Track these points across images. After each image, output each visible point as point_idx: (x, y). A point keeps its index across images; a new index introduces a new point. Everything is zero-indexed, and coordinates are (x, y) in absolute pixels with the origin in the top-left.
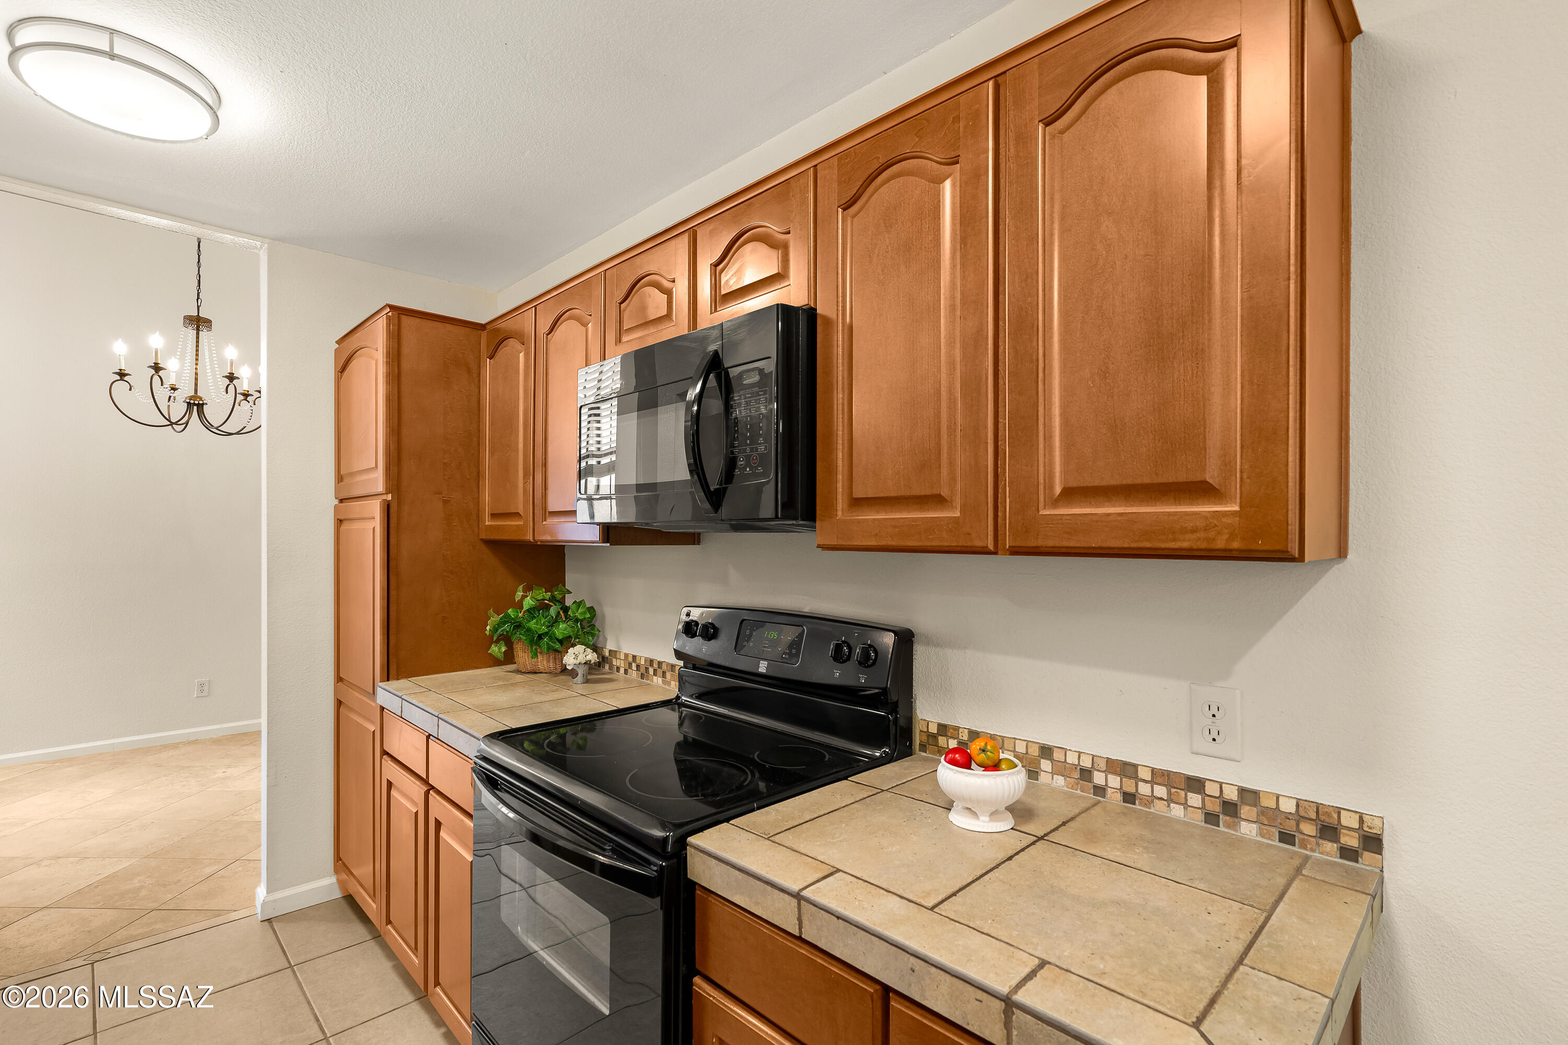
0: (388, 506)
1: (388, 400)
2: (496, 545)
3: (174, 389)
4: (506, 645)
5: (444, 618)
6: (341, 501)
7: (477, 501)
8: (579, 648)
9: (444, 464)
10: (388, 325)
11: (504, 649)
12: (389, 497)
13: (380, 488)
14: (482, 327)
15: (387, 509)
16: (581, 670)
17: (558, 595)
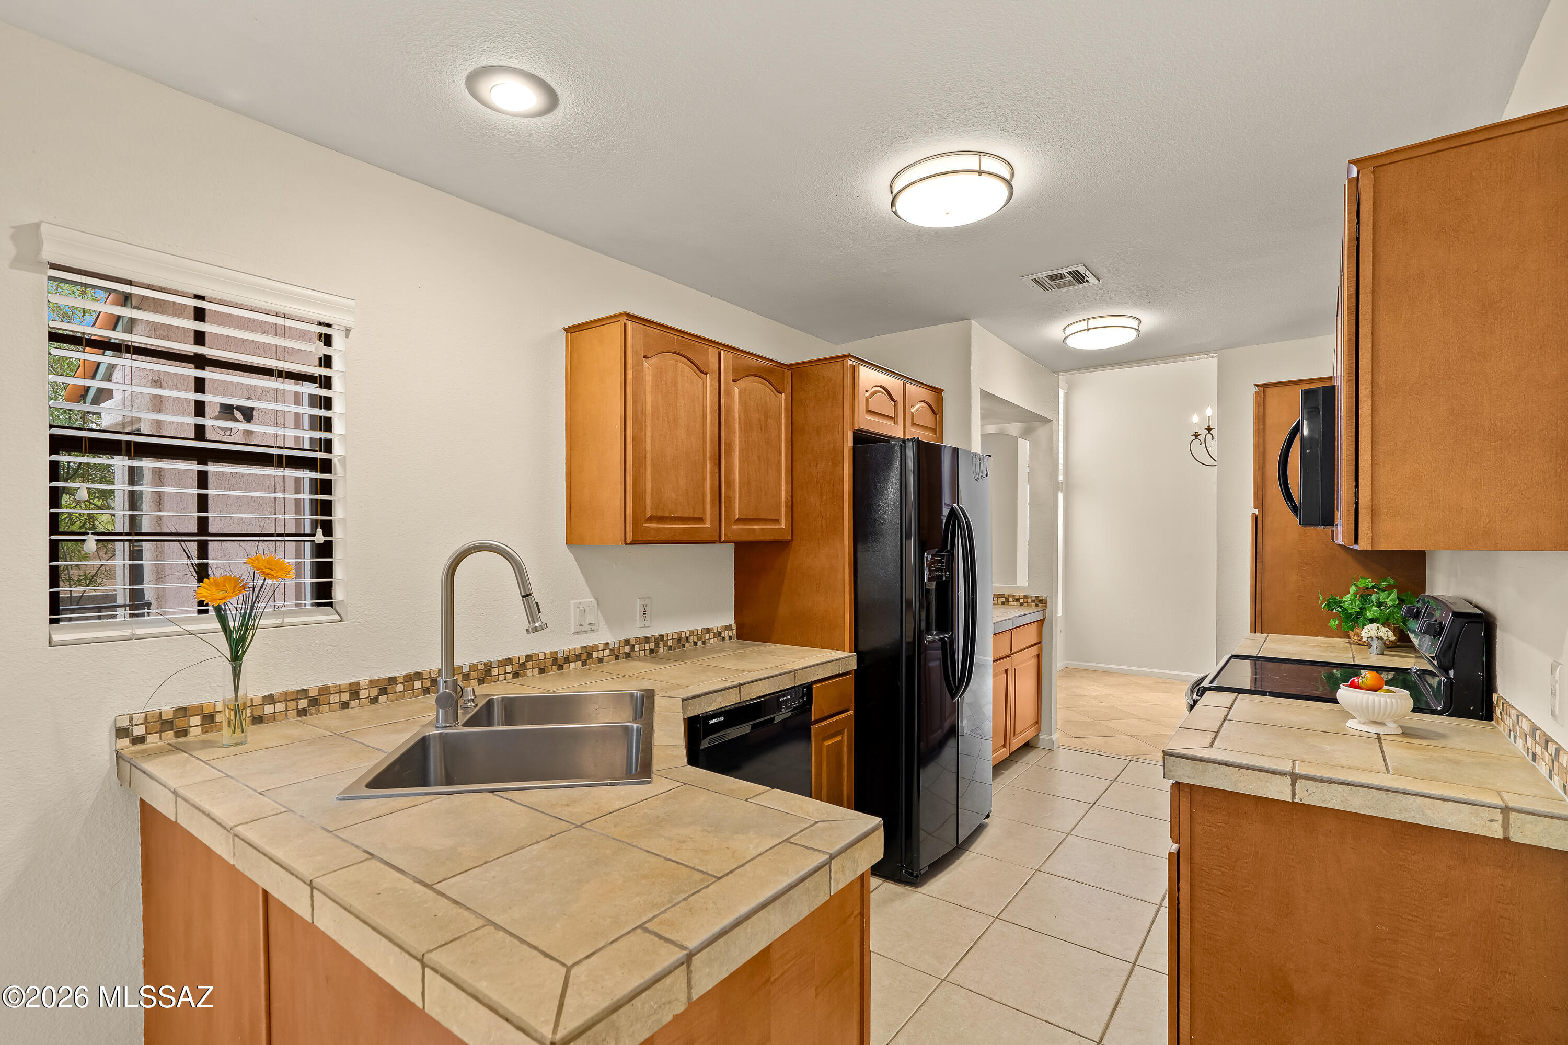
0: (1256, 517)
1: (1257, 447)
4: (1338, 620)
5: (1299, 596)
8: (1375, 625)
10: (1257, 398)
11: (1337, 623)
12: (1256, 512)
13: (1253, 506)
16: (1375, 643)
17: (1383, 585)
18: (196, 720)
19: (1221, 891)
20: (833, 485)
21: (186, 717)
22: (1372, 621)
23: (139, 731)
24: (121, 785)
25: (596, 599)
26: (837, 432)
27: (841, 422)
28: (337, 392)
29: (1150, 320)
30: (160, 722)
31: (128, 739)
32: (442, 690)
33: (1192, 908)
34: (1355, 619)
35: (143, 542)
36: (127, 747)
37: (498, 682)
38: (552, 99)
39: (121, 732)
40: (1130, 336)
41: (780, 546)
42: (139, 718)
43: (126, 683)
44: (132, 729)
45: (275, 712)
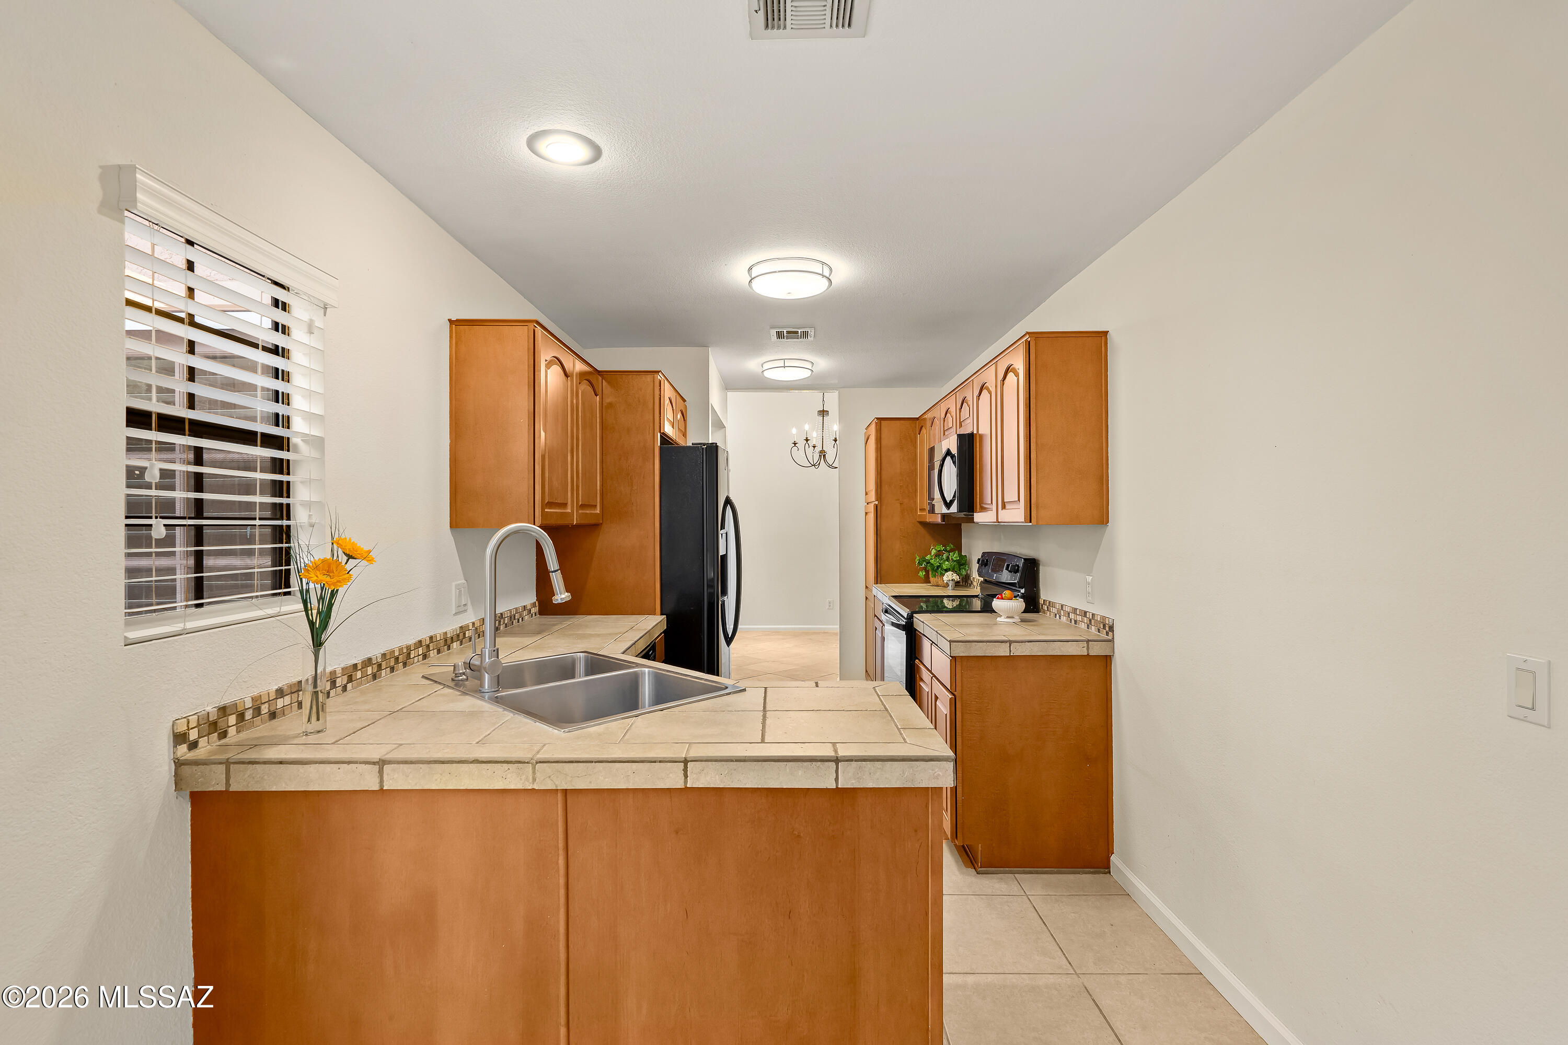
0: (877, 506)
1: (877, 460)
2: (921, 523)
3: (814, 447)
4: (925, 572)
5: (901, 558)
6: (868, 504)
7: (915, 502)
8: (950, 573)
9: (901, 486)
10: (876, 426)
11: (924, 573)
12: (877, 503)
13: (874, 499)
14: (917, 419)
15: (876, 506)
16: (951, 584)
17: (948, 548)
18: (232, 720)
19: (976, 712)
20: (644, 477)
21: (225, 717)
22: (946, 571)
23: (193, 735)
24: (177, 798)
25: (466, 581)
26: (648, 434)
27: (652, 425)
28: (293, 365)
29: (822, 364)
30: (207, 724)
31: (185, 745)
32: (489, 659)
33: (962, 726)
34: (939, 570)
35: (177, 527)
36: (186, 753)
37: (414, 665)
38: (597, 153)
39: (180, 738)
40: (807, 374)
41: (591, 528)
42: (193, 722)
43: (180, 684)
44: (189, 733)
45: (284, 706)
